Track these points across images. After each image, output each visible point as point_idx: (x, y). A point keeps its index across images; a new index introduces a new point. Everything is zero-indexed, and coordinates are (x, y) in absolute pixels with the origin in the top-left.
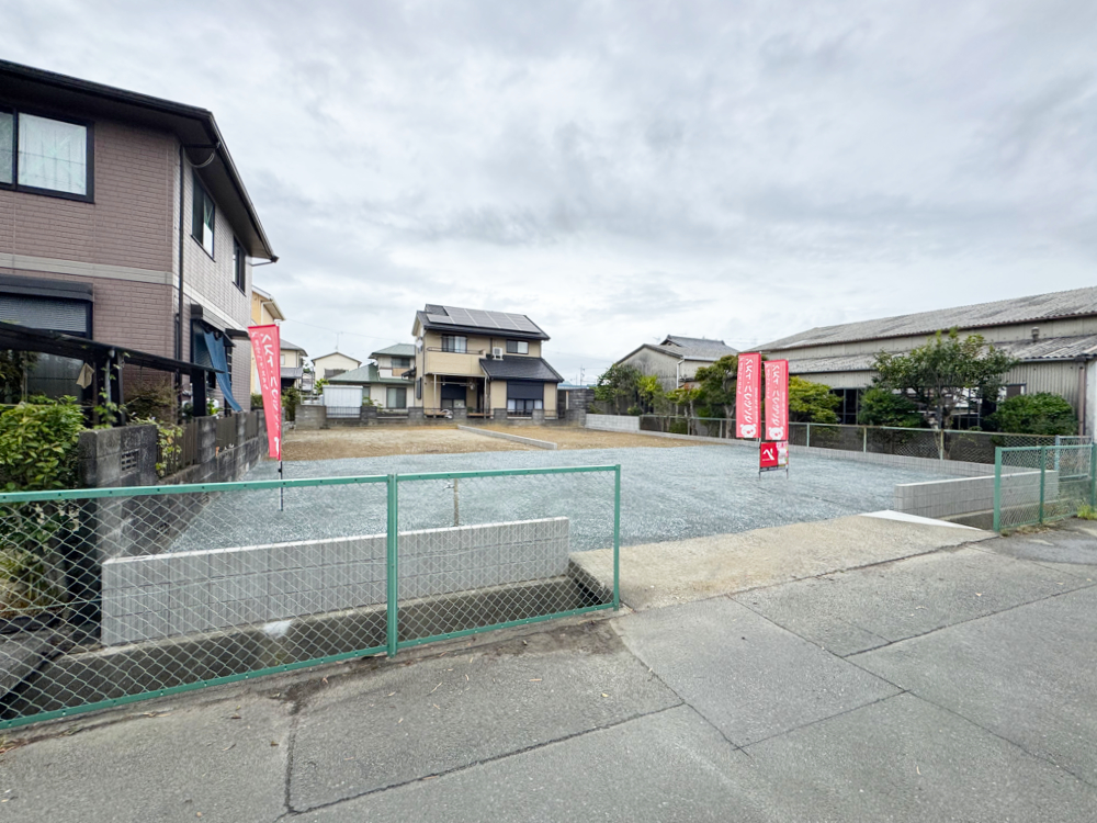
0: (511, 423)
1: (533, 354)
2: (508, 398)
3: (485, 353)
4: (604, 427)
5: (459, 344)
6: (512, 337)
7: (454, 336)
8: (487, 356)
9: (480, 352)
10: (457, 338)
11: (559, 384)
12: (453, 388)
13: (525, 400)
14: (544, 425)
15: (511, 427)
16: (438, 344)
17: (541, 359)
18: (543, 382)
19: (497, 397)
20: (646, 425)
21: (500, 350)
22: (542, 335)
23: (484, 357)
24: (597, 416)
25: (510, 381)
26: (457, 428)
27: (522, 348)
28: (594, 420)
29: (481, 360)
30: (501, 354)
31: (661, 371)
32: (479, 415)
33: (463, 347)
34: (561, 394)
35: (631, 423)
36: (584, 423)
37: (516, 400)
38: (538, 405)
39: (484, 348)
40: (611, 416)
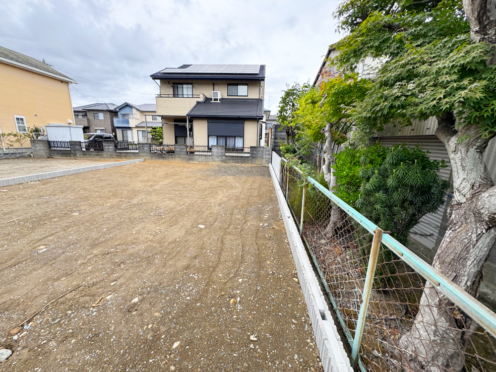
2: (209, 135)
3: (203, 96)
5: (187, 90)
6: (230, 80)
7: (182, 84)
8: (205, 99)
9: (200, 96)
10: (185, 86)
13: (226, 137)
16: (170, 91)
17: (260, 100)
18: (243, 119)
19: (199, 135)
21: (221, 93)
23: (201, 100)
25: (210, 119)
27: (242, 91)
29: (198, 103)
30: (219, 97)
33: (189, 92)
37: (217, 137)
38: (239, 142)
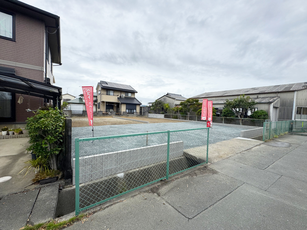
0: (128, 116)
1: (133, 97)
2: (126, 109)
3: (119, 96)
4: (153, 117)
5: (111, 93)
6: (127, 92)
7: (110, 90)
8: (120, 97)
9: (118, 96)
10: (111, 91)
11: (141, 105)
12: (110, 105)
13: (131, 110)
14: (137, 116)
15: (128, 117)
16: (105, 93)
17: (135, 98)
18: (136, 105)
19: (123, 108)
20: (166, 117)
21: (124, 95)
22: (135, 91)
23: (119, 97)
24: (152, 114)
25: (126, 104)
26: (112, 117)
27: (130, 95)
28: (151, 115)
29: (118, 98)
30: (124, 96)
31: (169, 102)
32: (118, 114)
33: (113, 94)
34: (141, 108)
35: (162, 116)
36: (148, 116)
37: (129, 109)
38: (135, 111)
39: (119, 94)
40: (156, 114)
